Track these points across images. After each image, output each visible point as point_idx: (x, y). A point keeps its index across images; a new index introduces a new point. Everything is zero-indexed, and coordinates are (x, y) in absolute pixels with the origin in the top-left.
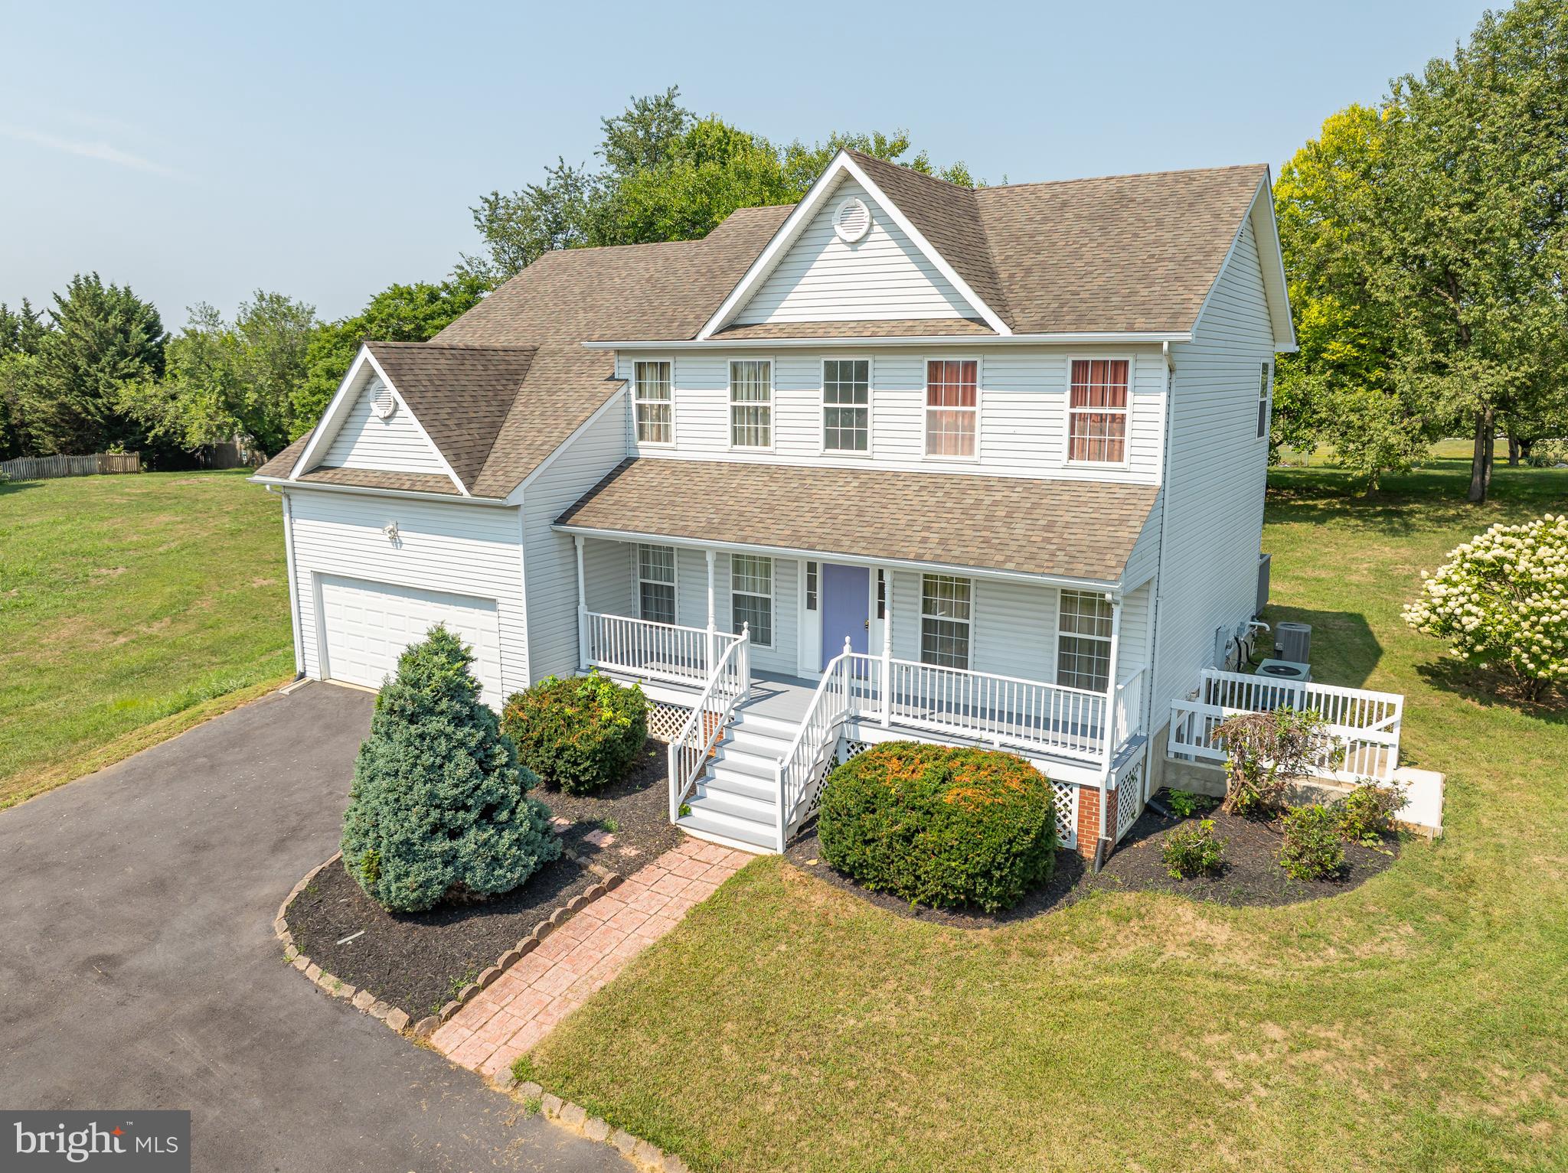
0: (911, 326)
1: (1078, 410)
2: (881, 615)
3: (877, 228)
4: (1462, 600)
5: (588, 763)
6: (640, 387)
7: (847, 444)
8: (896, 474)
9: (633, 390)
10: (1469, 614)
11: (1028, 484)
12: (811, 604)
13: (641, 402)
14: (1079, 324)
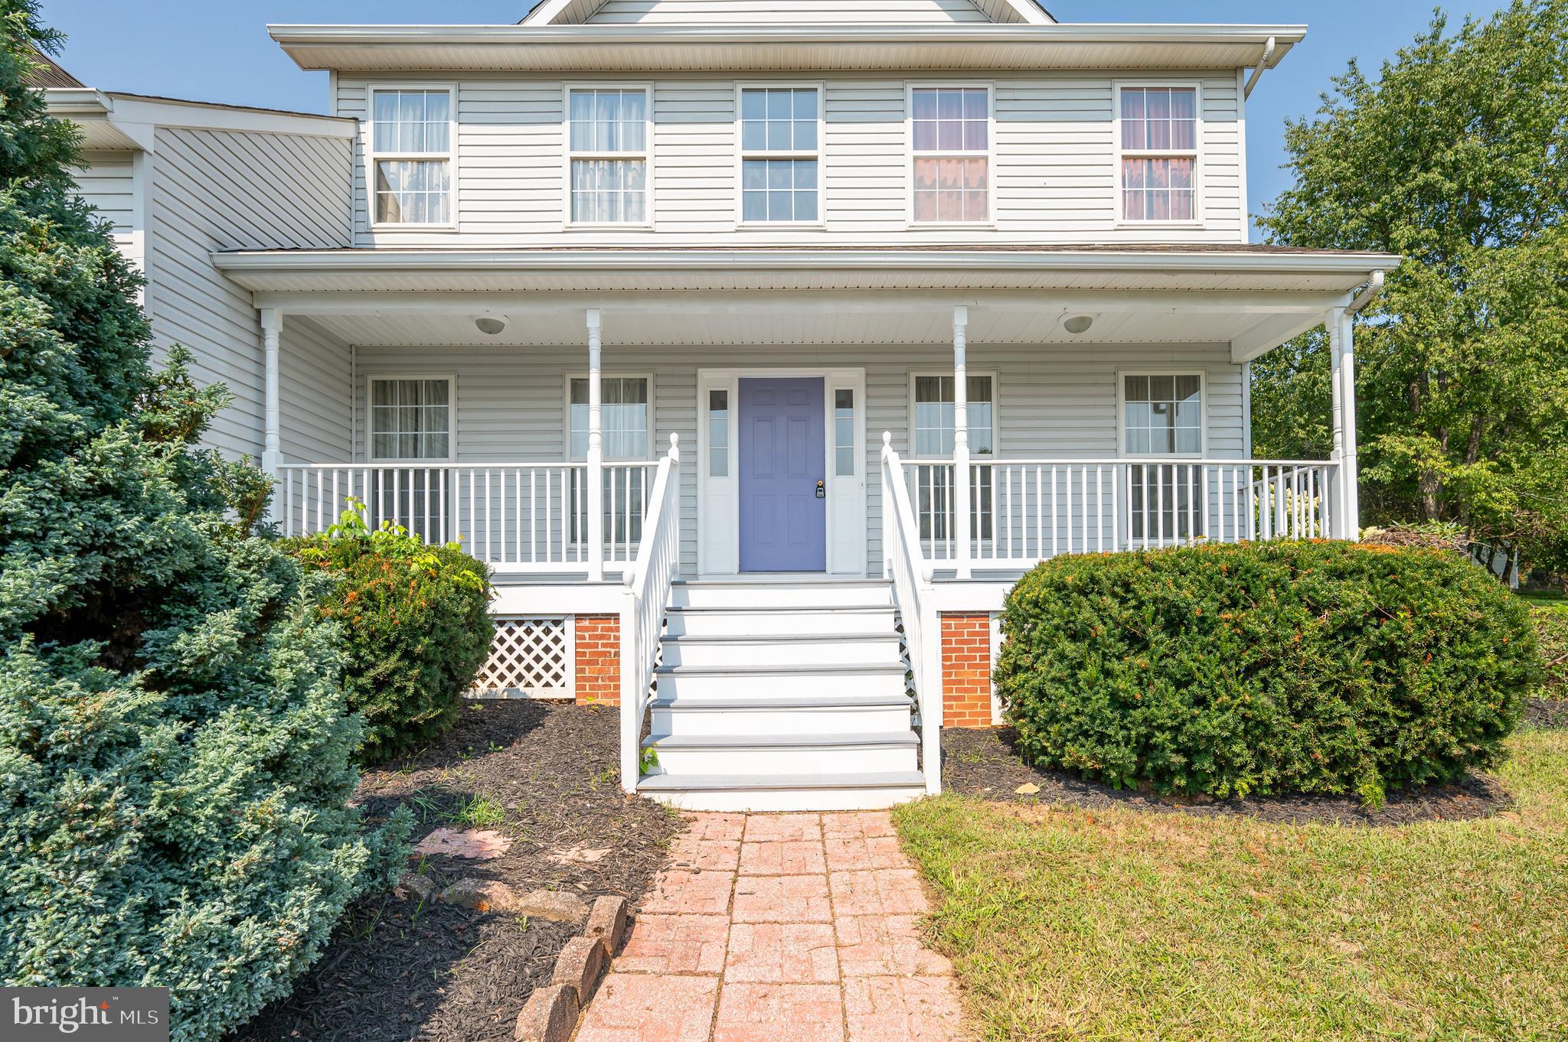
5: (393, 662)
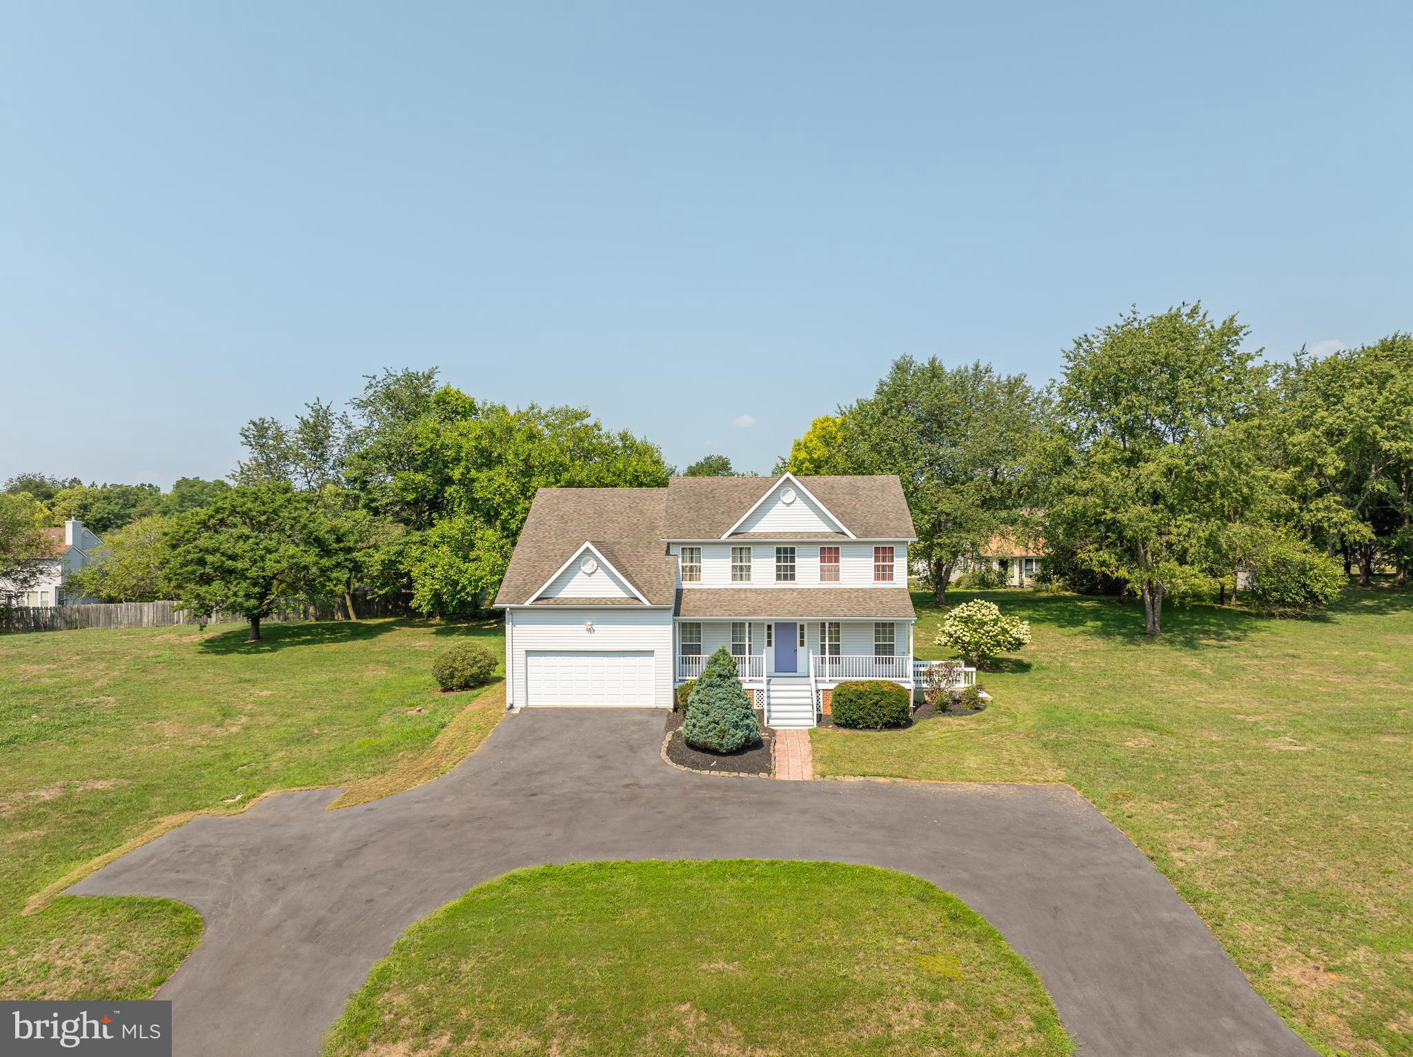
0: (816, 534)
1: (877, 564)
2: (802, 644)
3: (798, 499)
4: (962, 631)
6: (683, 558)
7: (786, 578)
8: (809, 589)
9: (680, 560)
10: (964, 636)
11: (863, 590)
12: (769, 644)
13: (685, 564)
14: (878, 534)
